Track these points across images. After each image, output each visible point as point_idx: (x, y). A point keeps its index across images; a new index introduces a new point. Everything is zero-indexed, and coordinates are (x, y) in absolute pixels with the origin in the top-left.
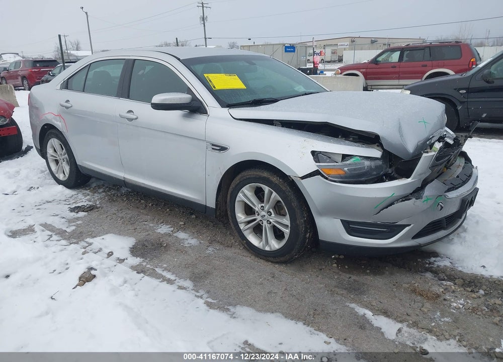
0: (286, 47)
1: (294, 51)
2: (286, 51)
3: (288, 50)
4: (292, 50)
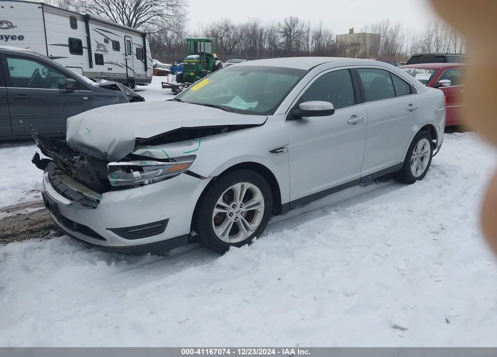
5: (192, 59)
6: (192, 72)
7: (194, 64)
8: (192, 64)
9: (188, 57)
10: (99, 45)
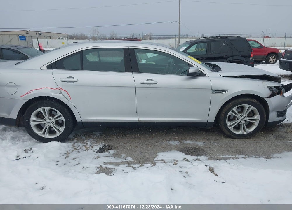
0: (20, 37)
1: (25, 40)
2: (21, 39)
3: (21, 38)
4: (24, 38)
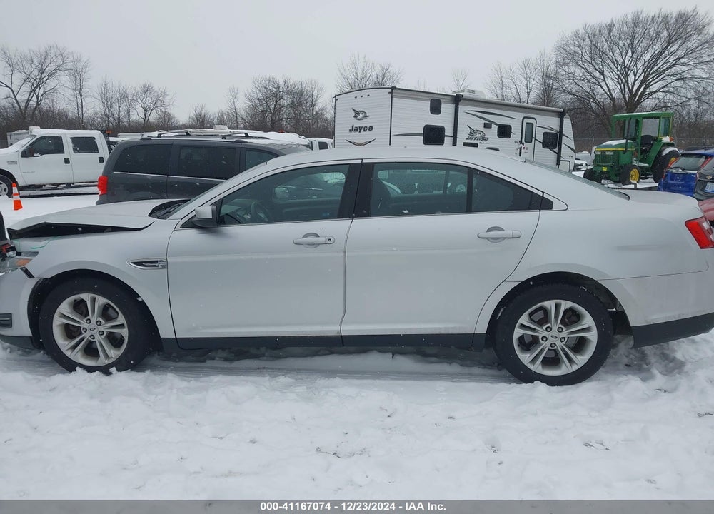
5: (610, 146)
6: (605, 166)
7: (611, 153)
8: (607, 153)
9: (605, 144)
10: (472, 132)
